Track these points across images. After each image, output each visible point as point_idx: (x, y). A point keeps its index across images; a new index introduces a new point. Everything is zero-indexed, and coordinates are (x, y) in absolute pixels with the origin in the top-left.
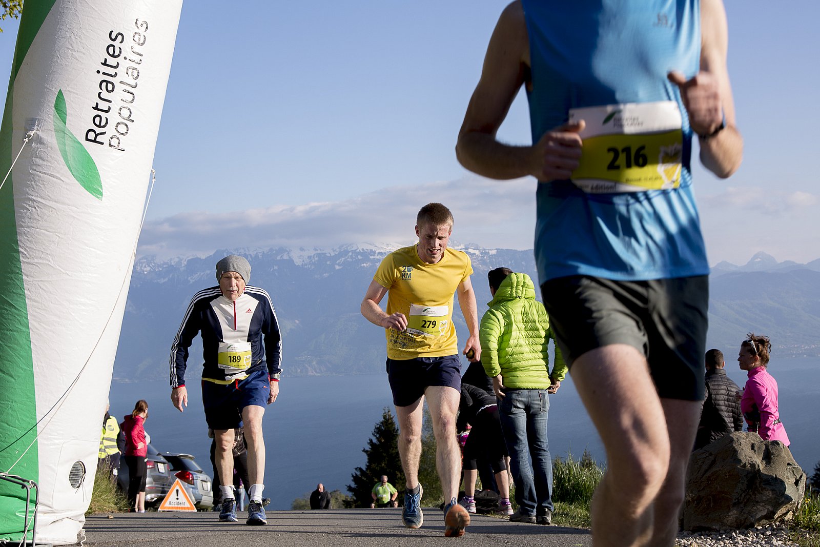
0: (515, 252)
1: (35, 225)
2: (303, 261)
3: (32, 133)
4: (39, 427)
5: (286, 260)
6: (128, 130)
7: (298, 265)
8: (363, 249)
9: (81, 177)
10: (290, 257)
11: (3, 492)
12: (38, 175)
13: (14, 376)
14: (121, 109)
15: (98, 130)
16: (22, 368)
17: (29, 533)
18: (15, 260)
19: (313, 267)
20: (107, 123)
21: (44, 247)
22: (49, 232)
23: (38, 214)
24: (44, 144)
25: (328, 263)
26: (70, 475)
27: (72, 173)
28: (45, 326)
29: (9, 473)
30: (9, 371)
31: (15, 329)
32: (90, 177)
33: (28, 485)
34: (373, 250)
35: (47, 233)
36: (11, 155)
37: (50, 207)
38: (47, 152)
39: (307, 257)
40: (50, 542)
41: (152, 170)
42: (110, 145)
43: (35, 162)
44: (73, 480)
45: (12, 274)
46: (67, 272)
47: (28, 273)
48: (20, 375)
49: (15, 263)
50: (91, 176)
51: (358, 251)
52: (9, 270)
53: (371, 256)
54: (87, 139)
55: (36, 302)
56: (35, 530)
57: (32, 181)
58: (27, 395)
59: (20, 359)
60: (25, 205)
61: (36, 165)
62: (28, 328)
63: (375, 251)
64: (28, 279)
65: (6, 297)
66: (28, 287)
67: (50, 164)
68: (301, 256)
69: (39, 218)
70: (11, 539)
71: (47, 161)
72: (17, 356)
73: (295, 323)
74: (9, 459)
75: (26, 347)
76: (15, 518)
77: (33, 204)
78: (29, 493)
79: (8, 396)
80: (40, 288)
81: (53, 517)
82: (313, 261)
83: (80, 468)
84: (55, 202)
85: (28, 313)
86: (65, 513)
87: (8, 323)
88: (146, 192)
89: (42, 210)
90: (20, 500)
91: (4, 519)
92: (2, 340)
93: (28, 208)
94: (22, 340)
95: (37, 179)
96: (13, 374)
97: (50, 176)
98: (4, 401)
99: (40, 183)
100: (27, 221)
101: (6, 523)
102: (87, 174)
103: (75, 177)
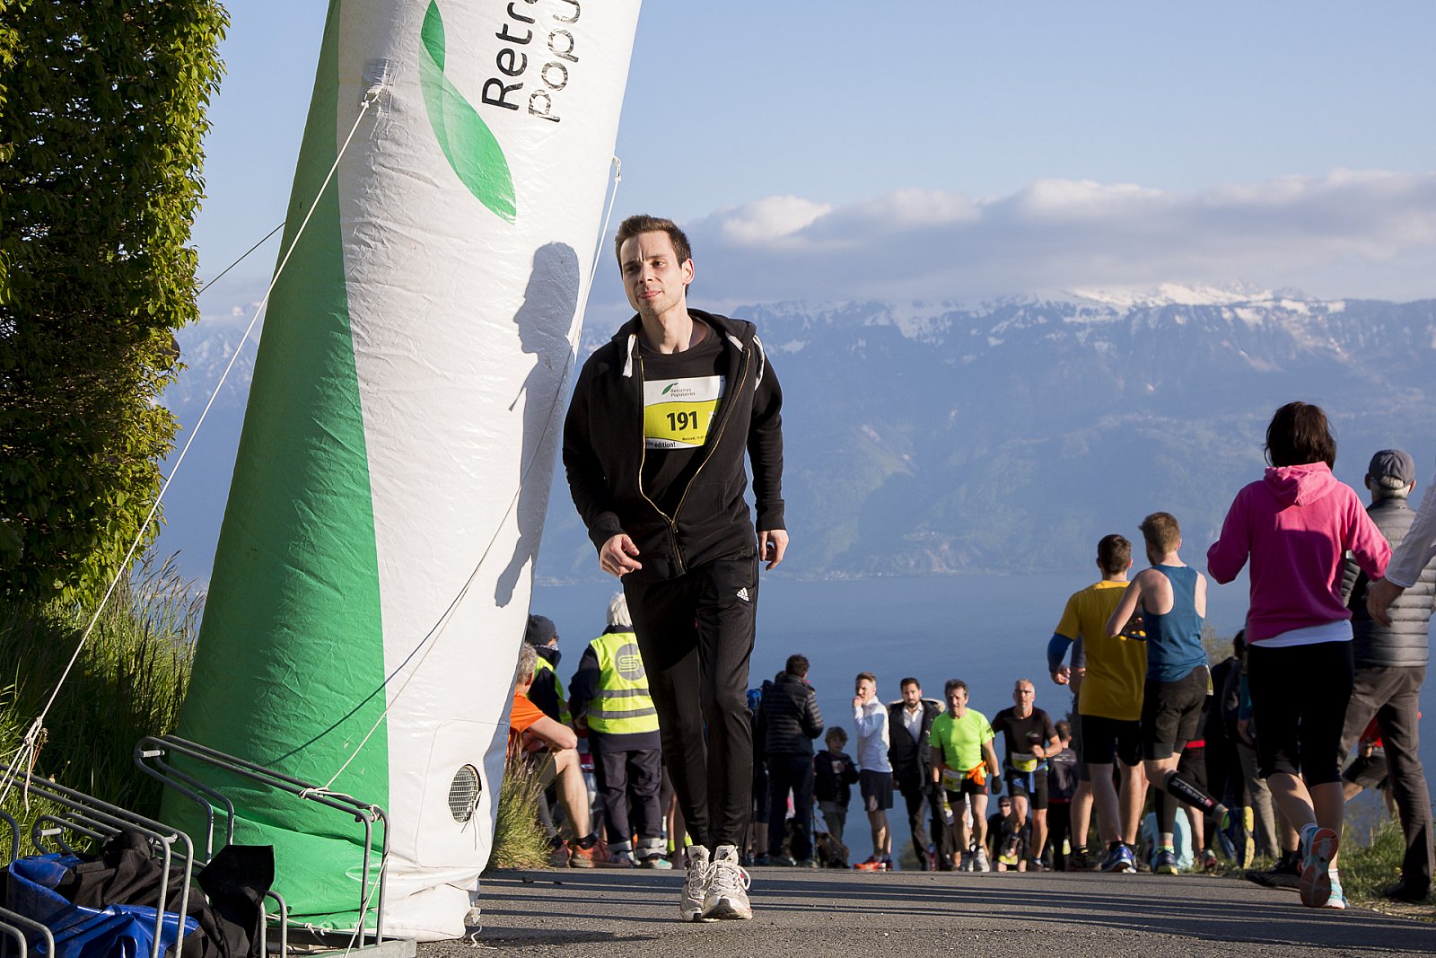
1: (382, 278)
2: (920, 329)
3: (376, 90)
4: (391, 690)
5: (884, 326)
6: (566, 79)
7: (909, 338)
8: (1048, 303)
9: (473, 177)
10: (891, 321)
11: (320, 828)
12: (388, 176)
13: (340, 588)
14: (552, 35)
15: (508, 81)
16: (355, 572)
17: (372, 914)
18: (344, 352)
19: (941, 342)
20: (524, 65)
21: (400, 322)
22: (409, 290)
23: (387, 254)
24: (399, 111)
25: (974, 332)
26: (450, 794)
28: (400, 484)
29: (331, 789)
30: (330, 576)
31: (342, 490)
32: (491, 177)
33: (369, 816)
35: (404, 292)
36: (336, 136)
37: (412, 239)
38: (405, 126)
39: (927, 321)
40: (412, 934)
41: (614, 159)
42: (531, 111)
43: (384, 148)
44: (455, 804)
45: (338, 377)
46: (446, 373)
47: (368, 377)
48: (350, 585)
49: (343, 355)
50: (493, 175)
52: (331, 371)
54: (485, 100)
55: (384, 434)
56: (382, 908)
57: (376, 188)
58: (366, 627)
59: (353, 554)
60: (362, 236)
61: (385, 154)
62: (369, 488)
64: (368, 389)
65: (325, 423)
66: (369, 404)
67: (412, 153)
68: (915, 318)
69: (391, 264)
70: (334, 926)
71: (406, 145)
74: (331, 759)
76: (342, 882)
77: (377, 235)
78: (370, 831)
79: (327, 628)
80: (393, 406)
82: (940, 328)
83: (472, 779)
84: (422, 229)
85: (368, 458)
86: (441, 875)
87: (330, 479)
88: (602, 206)
89: (395, 246)
90: (353, 845)
91: (321, 884)
92: (317, 513)
93: (368, 241)
94: (357, 513)
95: (386, 182)
96: (339, 584)
97: (412, 176)
98: (321, 639)
99: (389, 190)
100: (365, 268)
101: (325, 892)
102: (485, 171)
103: (461, 178)
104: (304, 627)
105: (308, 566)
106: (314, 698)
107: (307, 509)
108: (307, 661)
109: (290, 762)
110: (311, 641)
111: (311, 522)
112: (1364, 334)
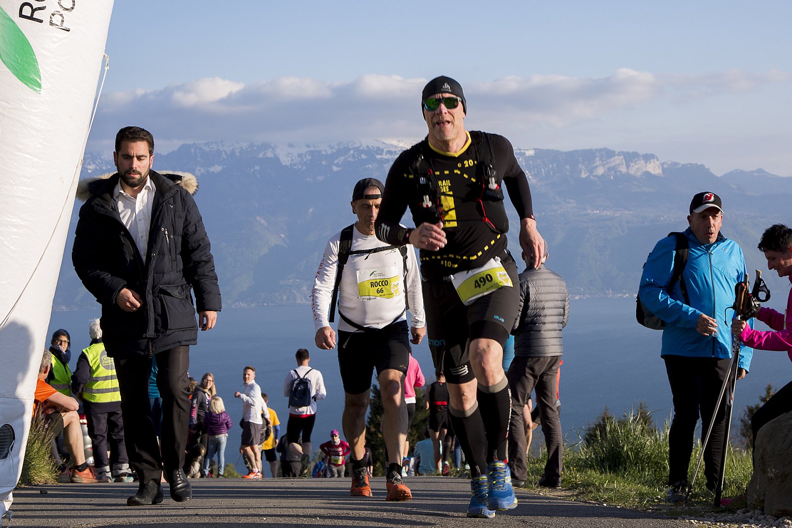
0: (557, 153)
6: (74, 5)
7: (286, 166)
8: (368, 147)
9: (13, 63)
10: (275, 155)
15: (36, 4)
19: (304, 168)
25: (324, 163)
32: (25, 64)
34: (381, 148)
39: (296, 156)
41: (104, 56)
42: (51, 24)
50: (26, 62)
51: (362, 148)
53: (378, 155)
54: (21, 15)
63: (383, 149)
68: (289, 153)
73: (281, 237)
82: (305, 160)
83: (8, 433)
102: (21, 60)
103: (6, 65)
112: (544, 169)
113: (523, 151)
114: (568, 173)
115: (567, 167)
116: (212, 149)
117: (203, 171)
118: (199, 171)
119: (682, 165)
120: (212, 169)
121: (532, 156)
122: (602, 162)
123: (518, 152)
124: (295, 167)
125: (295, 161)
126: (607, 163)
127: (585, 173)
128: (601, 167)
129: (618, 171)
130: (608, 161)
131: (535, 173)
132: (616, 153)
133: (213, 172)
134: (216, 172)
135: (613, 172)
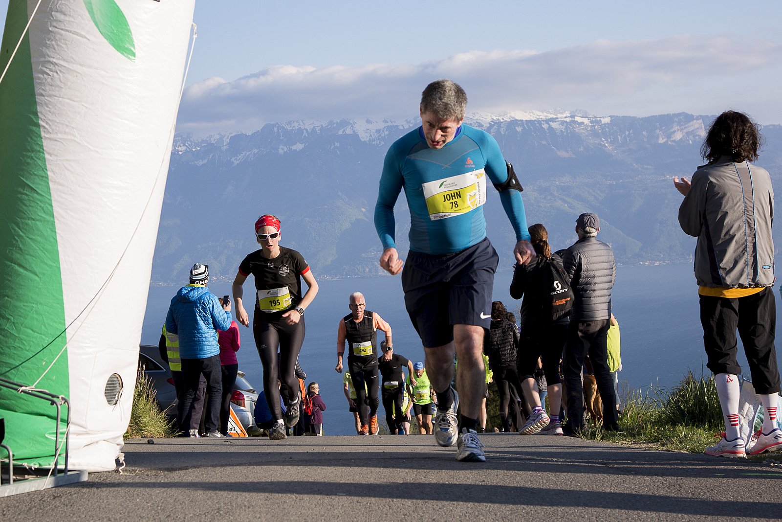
1: (57, 93)
2: (371, 136)
4: (69, 333)
5: (350, 134)
7: (365, 142)
9: (109, 34)
10: (354, 131)
11: (30, 410)
12: (59, 34)
13: (38, 273)
16: (46, 264)
17: (60, 457)
18: (36, 137)
19: (383, 143)
21: (69, 119)
22: (73, 101)
23: (60, 80)
26: (106, 390)
27: (99, 29)
28: (71, 213)
29: (36, 387)
30: (32, 267)
31: (38, 218)
32: (120, 35)
33: (59, 401)
35: (71, 102)
36: (27, 10)
37: (75, 71)
38: (68, 4)
39: (375, 132)
41: (192, 25)
43: (56, 17)
44: (108, 395)
45: (33, 151)
46: (97, 149)
47: (51, 152)
48: (45, 272)
49: (36, 139)
52: (29, 148)
55: (61, 185)
56: (68, 453)
57: (52, 40)
58: (54, 296)
59: (44, 253)
60: (45, 69)
61: (56, 21)
62: (53, 216)
64: (51, 158)
65: (26, 179)
66: (52, 167)
67: (73, 20)
68: (367, 130)
69: (62, 85)
70: (40, 465)
71: (70, 15)
72: (41, 250)
73: (362, 211)
74: (35, 371)
75: (52, 239)
76: (44, 440)
77: (54, 68)
78: (59, 410)
79: (31, 297)
80: (66, 168)
81: (86, 439)
82: (383, 135)
83: (117, 382)
84: (80, 65)
85: (52, 198)
86: (101, 434)
87: (30, 211)
88: (186, 52)
89: (64, 74)
90: (49, 419)
91: (31, 442)
92: (23, 230)
93: (48, 72)
94: (47, 230)
95: (58, 37)
96: (37, 271)
97: (73, 34)
98: (27, 303)
99: (61, 42)
100: (47, 88)
101: (34, 446)
102: (117, 31)
103: (103, 35)
104: (17, 296)
105: (19, 261)
106: (24, 336)
107: (17, 229)
108: (20, 316)
109: (12, 373)
110: (21, 304)
111: (20, 236)
112: (621, 136)
113: (599, 119)
114: (645, 139)
115: (644, 133)
116: (294, 128)
117: (285, 149)
118: (283, 149)
119: (764, 126)
120: (294, 148)
121: (607, 123)
122: (680, 127)
123: (594, 119)
124: (373, 143)
125: (373, 136)
126: (686, 128)
127: (663, 139)
128: (679, 132)
129: (697, 136)
130: (687, 126)
131: (611, 141)
132: (695, 117)
133: (295, 150)
134: (298, 150)
135: (691, 137)
